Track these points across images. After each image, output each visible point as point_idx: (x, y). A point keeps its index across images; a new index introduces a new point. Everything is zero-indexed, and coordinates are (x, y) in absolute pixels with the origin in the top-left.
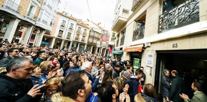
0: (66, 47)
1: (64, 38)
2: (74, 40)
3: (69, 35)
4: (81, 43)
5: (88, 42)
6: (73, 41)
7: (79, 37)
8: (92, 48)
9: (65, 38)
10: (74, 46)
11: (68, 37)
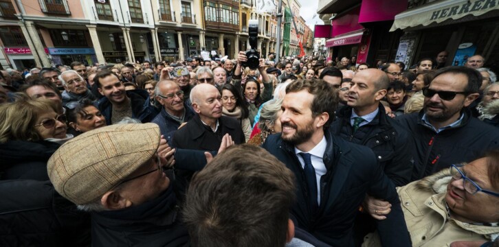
0: (147, 53)
1: (121, 21)
2: (157, 23)
3: (134, 7)
4: (185, 32)
5: (205, 23)
6: (156, 26)
7: (169, 10)
8: (222, 43)
9: (127, 22)
10: (170, 46)
11: (135, 12)
